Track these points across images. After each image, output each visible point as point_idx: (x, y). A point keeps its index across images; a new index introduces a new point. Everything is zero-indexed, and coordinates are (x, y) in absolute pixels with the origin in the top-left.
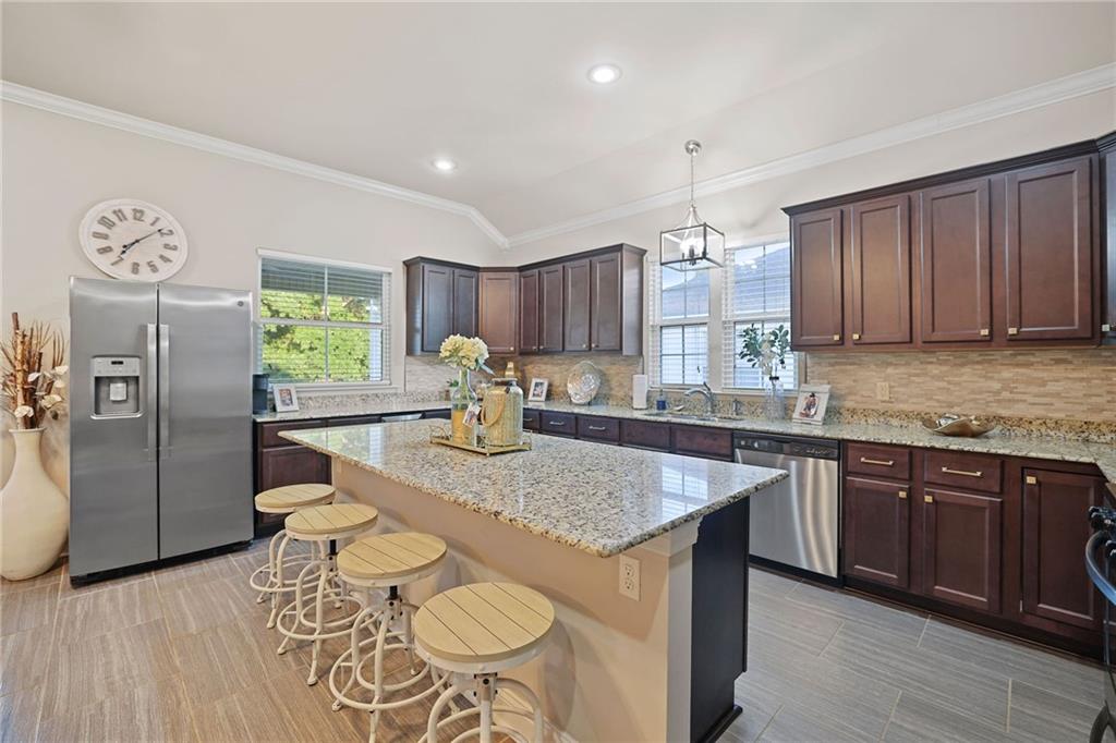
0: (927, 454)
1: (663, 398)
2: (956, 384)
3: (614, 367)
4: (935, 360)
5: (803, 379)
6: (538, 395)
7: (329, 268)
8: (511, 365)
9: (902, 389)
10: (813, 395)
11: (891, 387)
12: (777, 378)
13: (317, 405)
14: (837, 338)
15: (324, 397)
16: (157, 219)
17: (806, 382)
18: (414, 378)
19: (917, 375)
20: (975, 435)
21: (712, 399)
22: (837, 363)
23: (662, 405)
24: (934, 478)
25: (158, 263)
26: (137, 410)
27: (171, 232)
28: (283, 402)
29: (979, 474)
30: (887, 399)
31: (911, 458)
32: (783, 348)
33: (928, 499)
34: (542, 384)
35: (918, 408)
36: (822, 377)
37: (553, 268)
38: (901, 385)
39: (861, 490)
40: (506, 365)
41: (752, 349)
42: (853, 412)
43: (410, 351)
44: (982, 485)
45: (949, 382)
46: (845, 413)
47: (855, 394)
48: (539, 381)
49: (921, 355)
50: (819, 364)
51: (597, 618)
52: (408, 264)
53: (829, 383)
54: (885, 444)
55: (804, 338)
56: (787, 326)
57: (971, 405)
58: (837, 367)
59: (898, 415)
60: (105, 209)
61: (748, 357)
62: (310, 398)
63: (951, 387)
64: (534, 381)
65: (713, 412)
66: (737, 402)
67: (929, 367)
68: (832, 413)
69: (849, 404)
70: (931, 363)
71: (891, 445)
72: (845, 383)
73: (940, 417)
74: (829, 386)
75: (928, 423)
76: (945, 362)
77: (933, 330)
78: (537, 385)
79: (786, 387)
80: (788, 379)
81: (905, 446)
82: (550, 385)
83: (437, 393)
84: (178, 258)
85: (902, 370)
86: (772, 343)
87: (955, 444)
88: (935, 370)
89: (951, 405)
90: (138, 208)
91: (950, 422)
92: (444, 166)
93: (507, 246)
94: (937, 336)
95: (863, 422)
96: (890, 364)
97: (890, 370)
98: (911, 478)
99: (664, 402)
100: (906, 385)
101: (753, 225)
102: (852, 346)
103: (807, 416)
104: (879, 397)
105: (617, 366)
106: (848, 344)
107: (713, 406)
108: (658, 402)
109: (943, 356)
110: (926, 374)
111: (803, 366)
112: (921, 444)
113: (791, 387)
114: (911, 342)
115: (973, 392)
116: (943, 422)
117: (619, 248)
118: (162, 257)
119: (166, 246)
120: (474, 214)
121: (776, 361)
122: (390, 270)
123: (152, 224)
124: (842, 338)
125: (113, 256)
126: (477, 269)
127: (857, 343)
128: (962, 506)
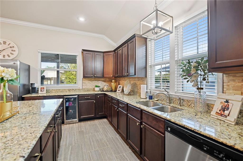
1: (151, 95)
3: (139, 82)
6: (120, 91)
7: (60, 55)
10: (227, 101)
13: (55, 92)
15: (57, 90)
16: (10, 44)
18: (85, 84)
25: (10, 55)
27: (13, 47)
28: (41, 91)
34: (121, 87)
36: (236, 90)
37: (120, 49)
40: (112, 81)
43: (84, 77)
50: (234, 80)
55: (218, 62)
62: (53, 90)
83: (92, 89)
84: (16, 53)
90: (5, 41)
92: (82, 19)
99: (152, 96)
105: (140, 81)
108: (149, 96)
118: (11, 53)
119: (12, 50)
120: (105, 37)
123: (8, 45)
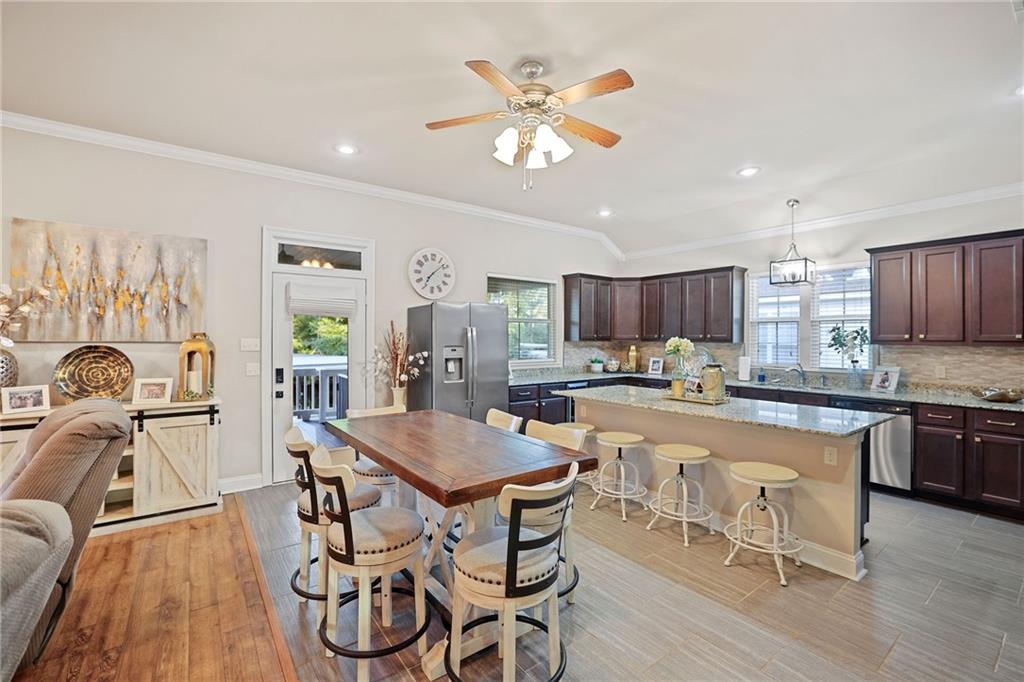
0: (976, 413)
1: (762, 373)
2: (997, 368)
4: (981, 352)
5: (876, 362)
6: (655, 370)
8: (633, 348)
9: (956, 371)
10: (886, 374)
11: (946, 369)
12: (857, 362)
14: (907, 336)
16: (442, 259)
17: (879, 364)
18: (569, 357)
19: (968, 362)
20: (1012, 401)
21: (803, 374)
22: (903, 352)
23: (762, 378)
24: (981, 427)
25: (442, 286)
26: (461, 378)
27: (448, 266)
29: (1013, 424)
30: (943, 376)
31: (964, 416)
32: (863, 340)
33: (978, 439)
34: (658, 362)
35: (967, 384)
36: (894, 362)
37: (673, 279)
38: (955, 368)
39: (928, 434)
41: (838, 341)
42: (917, 385)
43: (567, 337)
44: (1016, 431)
45: (992, 367)
46: (911, 386)
47: (919, 373)
48: (655, 359)
49: (971, 349)
50: (890, 352)
51: (811, 477)
52: (566, 278)
53: (898, 365)
54: (944, 405)
55: (881, 336)
56: (867, 326)
57: (1010, 382)
58: (904, 355)
59: (951, 388)
60: (419, 256)
61: (835, 347)
63: (994, 370)
64: (652, 359)
65: (804, 383)
66: (824, 377)
67: (977, 356)
68: (902, 386)
69: (913, 380)
70: (978, 354)
71: (950, 406)
72: (910, 366)
73: (986, 389)
74: (899, 368)
75: (976, 393)
76: (988, 354)
77: (981, 333)
78: (654, 362)
79: (864, 367)
80: (864, 361)
81: (961, 407)
82: (664, 363)
84: (451, 283)
85: (956, 358)
86: (855, 338)
87: (996, 406)
88: (982, 359)
89: (994, 382)
90: (433, 253)
91: (993, 393)
92: (605, 214)
93: (624, 260)
94: (984, 337)
95: (925, 392)
96: (946, 354)
97: (946, 358)
98: (965, 427)
99: (764, 376)
100: (959, 368)
101: (837, 255)
102: (918, 341)
103: (883, 387)
104: (938, 376)
106: (915, 340)
107: (805, 379)
108: (760, 376)
109: (987, 349)
110: (973, 361)
111: (876, 353)
112: (972, 406)
113: (866, 367)
114: (964, 339)
115: (1011, 374)
116: (987, 393)
117: (731, 268)
118: (443, 282)
119: (446, 275)
120: (603, 237)
121: (858, 349)
122: (554, 282)
123: (439, 262)
124: (911, 337)
125: (422, 283)
126: (611, 279)
127: (922, 340)
128: (1001, 444)
